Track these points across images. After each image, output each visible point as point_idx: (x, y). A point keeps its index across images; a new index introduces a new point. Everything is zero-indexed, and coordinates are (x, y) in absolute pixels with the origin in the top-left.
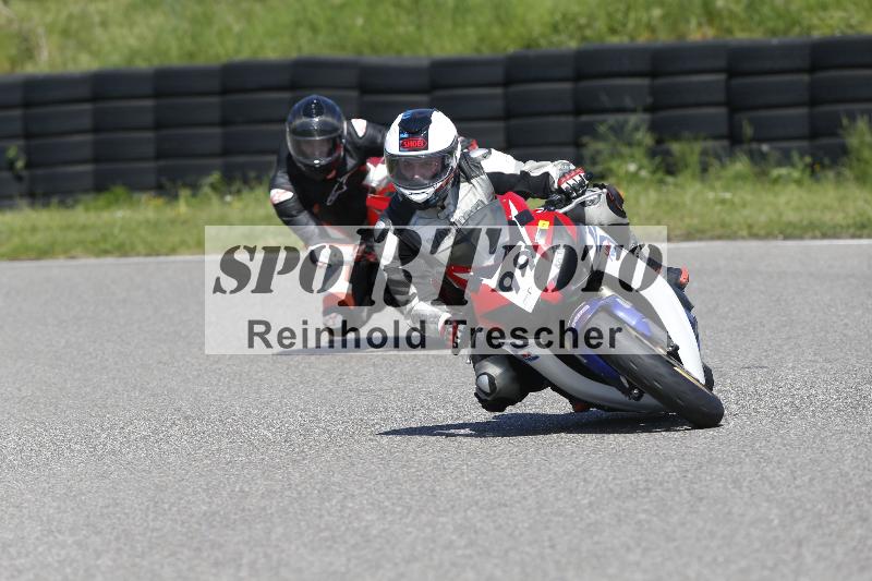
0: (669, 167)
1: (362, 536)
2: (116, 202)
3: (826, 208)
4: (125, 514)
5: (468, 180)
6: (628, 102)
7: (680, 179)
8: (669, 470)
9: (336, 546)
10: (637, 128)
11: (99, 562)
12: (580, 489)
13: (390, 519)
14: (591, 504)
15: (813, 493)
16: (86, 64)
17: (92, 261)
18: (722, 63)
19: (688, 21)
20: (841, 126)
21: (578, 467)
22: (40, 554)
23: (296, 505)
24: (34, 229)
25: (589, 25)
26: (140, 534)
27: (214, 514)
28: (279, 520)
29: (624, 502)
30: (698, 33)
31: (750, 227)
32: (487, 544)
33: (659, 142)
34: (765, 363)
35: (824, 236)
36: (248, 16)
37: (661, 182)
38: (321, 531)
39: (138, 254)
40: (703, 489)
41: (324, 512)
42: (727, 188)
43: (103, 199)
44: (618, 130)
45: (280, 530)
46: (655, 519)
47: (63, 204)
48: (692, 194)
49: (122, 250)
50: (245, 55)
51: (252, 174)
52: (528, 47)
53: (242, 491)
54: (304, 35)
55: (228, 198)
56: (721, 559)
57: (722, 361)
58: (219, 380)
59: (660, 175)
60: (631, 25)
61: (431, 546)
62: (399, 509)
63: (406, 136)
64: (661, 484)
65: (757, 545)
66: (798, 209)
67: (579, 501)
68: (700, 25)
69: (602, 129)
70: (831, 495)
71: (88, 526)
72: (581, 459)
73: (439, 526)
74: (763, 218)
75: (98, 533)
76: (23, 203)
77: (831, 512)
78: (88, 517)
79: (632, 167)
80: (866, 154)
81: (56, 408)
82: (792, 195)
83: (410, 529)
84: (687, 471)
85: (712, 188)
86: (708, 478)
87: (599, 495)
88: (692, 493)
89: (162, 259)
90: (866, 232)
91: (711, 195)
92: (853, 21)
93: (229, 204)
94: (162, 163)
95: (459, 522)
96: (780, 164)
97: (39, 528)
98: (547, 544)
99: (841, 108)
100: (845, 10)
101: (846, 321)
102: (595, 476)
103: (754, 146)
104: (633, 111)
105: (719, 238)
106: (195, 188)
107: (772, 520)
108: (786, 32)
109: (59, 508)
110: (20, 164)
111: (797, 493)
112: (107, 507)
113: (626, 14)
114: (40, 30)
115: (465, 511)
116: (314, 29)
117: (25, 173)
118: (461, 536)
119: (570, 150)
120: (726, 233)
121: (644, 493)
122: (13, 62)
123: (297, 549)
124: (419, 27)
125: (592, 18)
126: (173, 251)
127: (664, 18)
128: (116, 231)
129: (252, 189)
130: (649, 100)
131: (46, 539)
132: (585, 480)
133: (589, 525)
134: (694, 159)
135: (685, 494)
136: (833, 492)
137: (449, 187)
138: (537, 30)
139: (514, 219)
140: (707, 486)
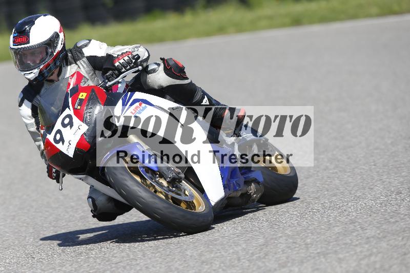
5: (76, 62)
63: (16, 35)
139: (69, 92)
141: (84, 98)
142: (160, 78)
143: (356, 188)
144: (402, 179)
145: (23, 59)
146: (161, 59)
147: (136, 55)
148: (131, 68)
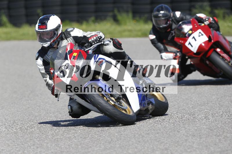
5: (66, 39)
8: (213, 98)
12: (190, 103)
14: (192, 107)
21: (189, 97)
29: (201, 107)
63: (40, 24)
64: (211, 102)
71: (57, 112)
72: (190, 95)
75: (60, 114)
78: (58, 109)
84: (218, 98)
86: (224, 100)
87: (194, 105)
97: (45, 112)
102: (194, 100)
109: (50, 107)
112: (63, 107)
121: (207, 104)
132: (191, 101)
135: (218, 105)
139: (67, 52)
140: (224, 103)
141: (76, 55)
142: (110, 48)
143: (170, 130)
144: (196, 128)
145: (42, 37)
146: (111, 39)
147: (100, 37)
148: (97, 43)
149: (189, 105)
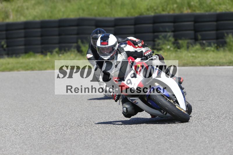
0: (178, 47)
1: (96, 145)
2: (30, 56)
3: (221, 58)
4: (33, 140)
5: (120, 53)
6: (167, 30)
7: (181, 50)
9: (89, 148)
10: (170, 37)
11: (26, 152)
13: (104, 141)
14: (157, 137)
15: (217, 134)
16: (22, 19)
17: (24, 72)
18: (193, 19)
19: (183, 8)
20: (224, 36)
22: (10, 150)
23: (78, 137)
24: (9, 64)
25: (157, 9)
26: (37, 145)
27: (56, 140)
28: (74, 141)
29: (166, 137)
30: (186, 11)
31: (200, 63)
32: (130, 148)
33: (176, 40)
34: (204, 99)
35: (220, 65)
36: (66, 7)
37: (176, 51)
38: (86, 144)
39: (36, 70)
40: (188, 133)
41: (86, 139)
42: (194, 53)
43: (27, 55)
44: (165, 37)
45: (74, 144)
46: (175, 141)
47: (16, 57)
48: (185, 54)
49: (32, 69)
50: (65, 17)
51: (67, 49)
52: (141, 15)
53: (64, 133)
54: (81, 12)
55: (61, 55)
56: (193, 152)
57: (193, 99)
58: (58, 104)
59: (176, 49)
60: (168, 9)
61: (115, 148)
62: (106, 138)
63: (102, 41)
64: (176, 132)
65: (202, 148)
66: (213, 58)
67: (154, 136)
68: (187, 9)
69: (160, 37)
70: (222, 135)
71: (23, 143)
73: (117, 143)
74: (204, 61)
75: (26, 145)
76: (6, 57)
77: (222, 139)
78: (23, 140)
79: (168, 47)
80: (231, 43)
81: (14, 111)
82: (211, 54)
83: (109, 144)
85: (190, 53)
87: (160, 134)
88: (185, 134)
89: (43, 71)
90: (231, 64)
91: (190, 54)
92: (228, 8)
93: (60, 57)
94: (43, 46)
95: (122, 142)
96: (208, 46)
97: (10, 143)
98: (146, 148)
99: (224, 31)
100: (226, 5)
101: (226, 88)
102: (159, 130)
103: (201, 41)
104: (169, 32)
105: (192, 66)
106: (51, 52)
107: (206, 142)
108: (210, 11)
110: (5, 46)
111: (213, 134)
113: (167, 6)
114: (10, 10)
115: (124, 139)
116: (83, 10)
117: (6, 49)
118: (123, 146)
119: (152, 43)
120: (194, 65)
121: (172, 134)
122: (3, 19)
123: (79, 149)
124: (111, 10)
125: (158, 7)
126: (45, 69)
127: (177, 7)
128: (30, 64)
129: (67, 52)
130: (173, 29)
131: (12, 146)
132: (156, 131)
133: (157, 143)
134: (185, 45)
135: (183, 135)
136: (223, 134)
137: (115, 55)
138: (143, 11)
140: (189, 132)
149: (154, 135)
